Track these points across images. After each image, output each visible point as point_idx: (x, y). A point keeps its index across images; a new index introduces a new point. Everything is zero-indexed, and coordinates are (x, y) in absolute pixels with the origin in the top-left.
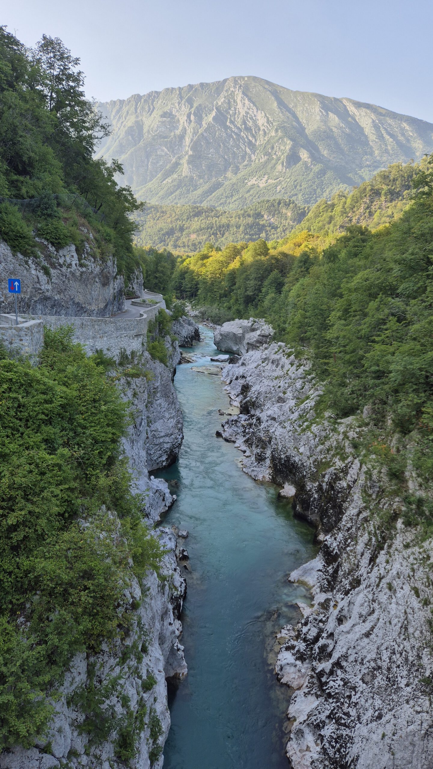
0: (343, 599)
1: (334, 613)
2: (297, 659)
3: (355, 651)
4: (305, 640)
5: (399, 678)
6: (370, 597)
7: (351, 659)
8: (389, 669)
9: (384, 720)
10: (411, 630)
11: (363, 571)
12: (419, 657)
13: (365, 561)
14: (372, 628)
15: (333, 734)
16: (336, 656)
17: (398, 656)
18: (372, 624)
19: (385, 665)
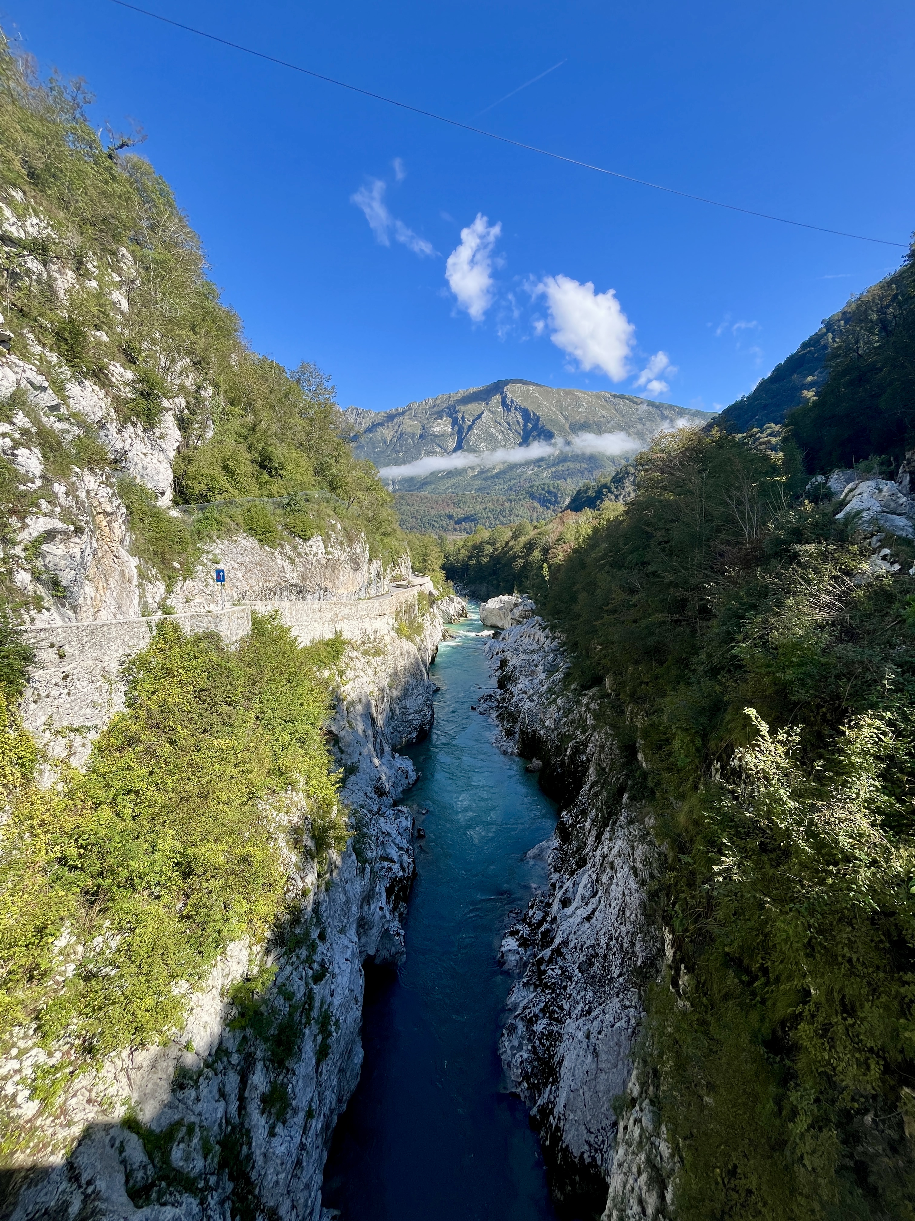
0: (568, 879)
1: (559, 894)
2: (519, 946)
3: (575, 937)
4: (530, 925)
5: (614, 967)
6: (594, 877)
7: (572, 945)
8: (605, 957)
9: (594, 1014)
10: (627, 914)
11: (589, 849)
12: (633, 944)
13: (591, 840)
14: (594, 911)
15: (544, 1031)
16: (557, 941)
17: (615, 941)
18: (594, 906)
19: (601, 952)
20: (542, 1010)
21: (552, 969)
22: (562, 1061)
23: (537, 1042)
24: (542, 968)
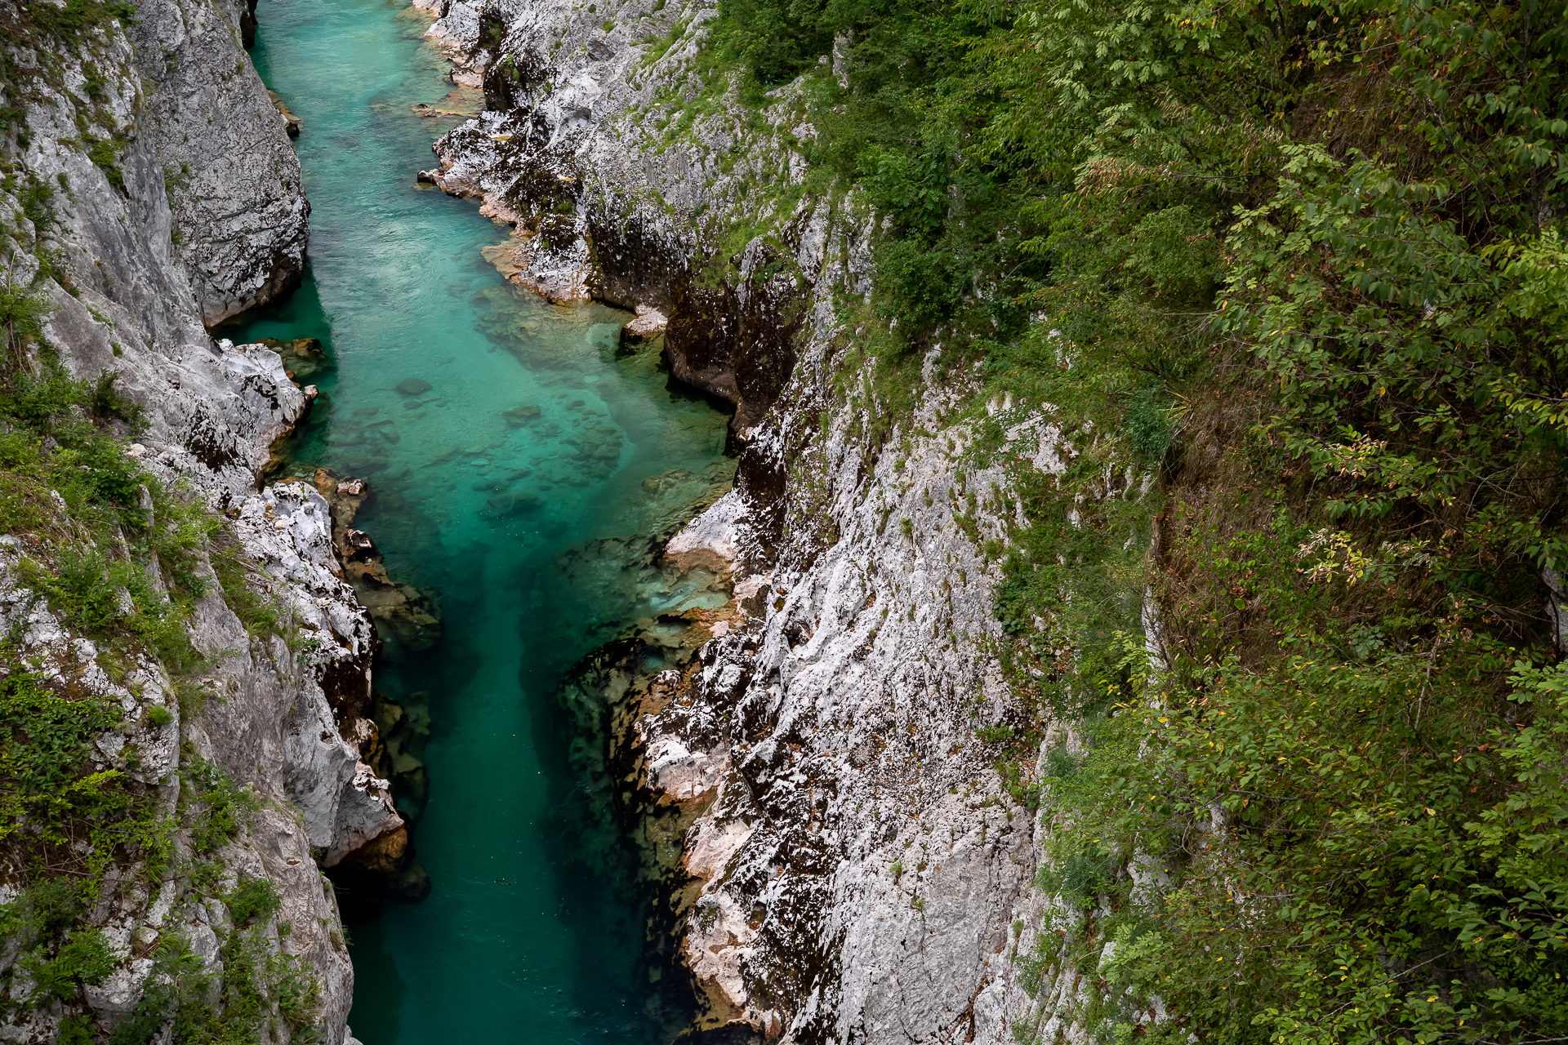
0: (797, 581)
1: (778, 619)
2: (692, 748)
3: (831, 699)
4: (711, 698)
5: (935, 739)
6: (864, 562)
8: (911, 725)
9: (901, 838)
10: (959, 625)
11: (844, 501)
12: (977, 682)
13: (847, 479)
14: (872, 636)
15: (787, 897)
16: (787, 719)
17: (931, 688)
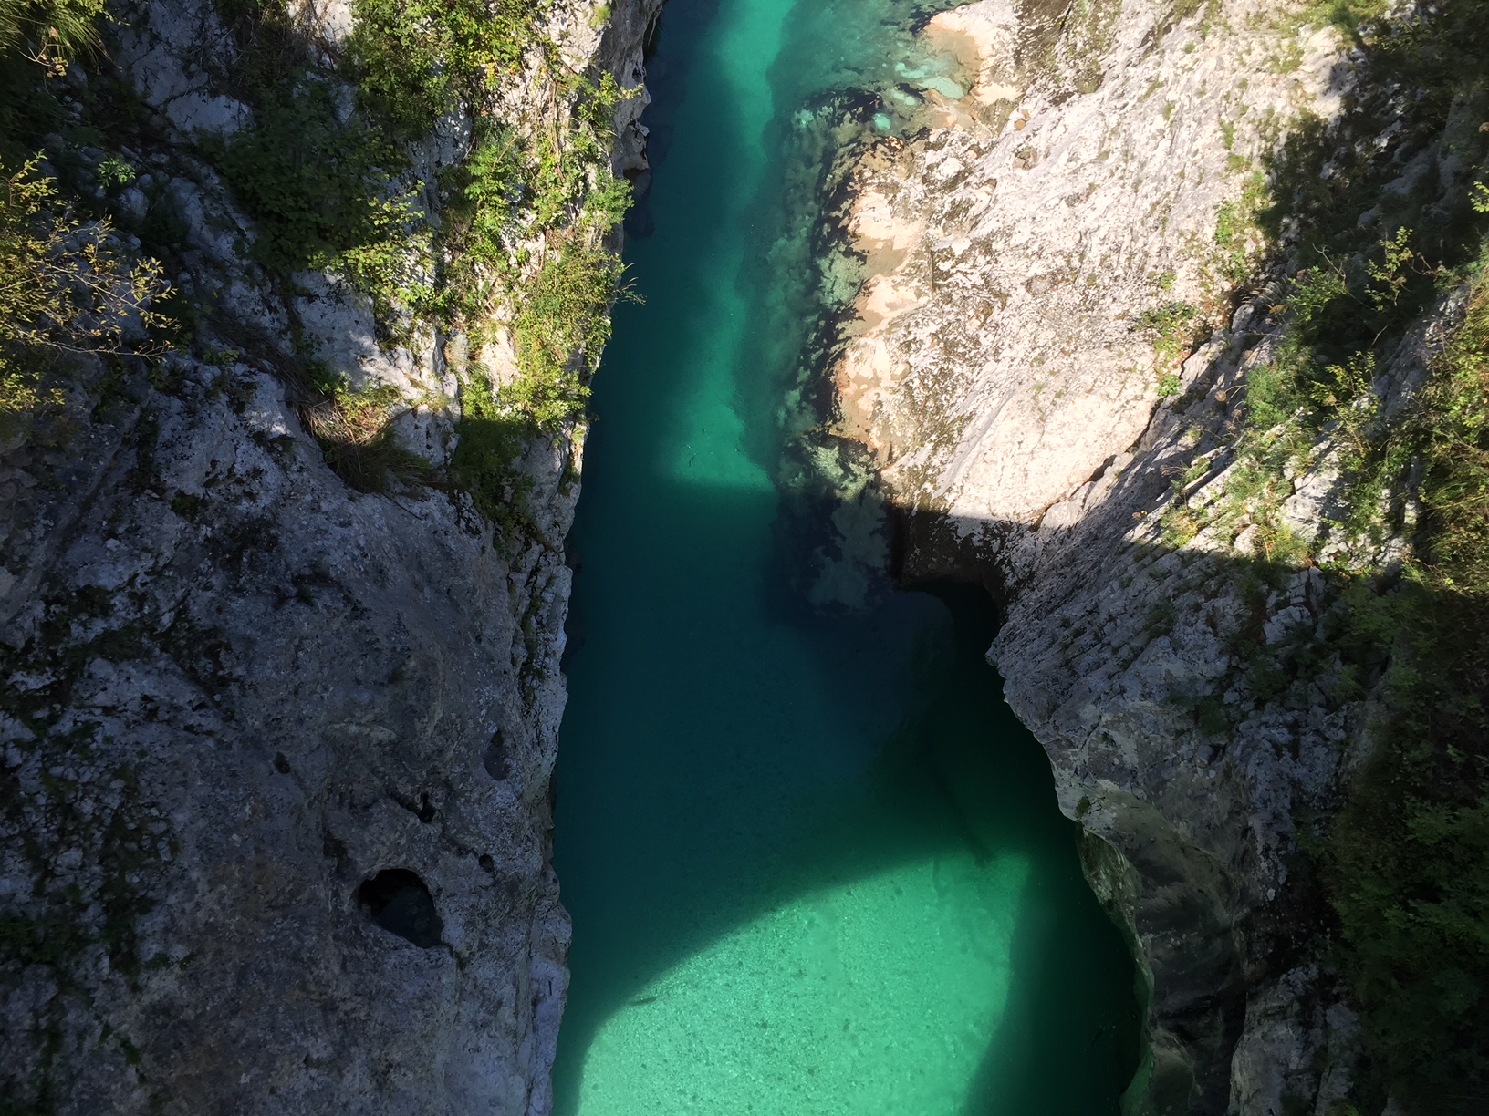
0: (1045, 110)
1: (1014, 137)
2: (895, 215)
3: (1031, 227)
4: (926, 179)
7: (1019, 240)
9: (1049, 365)
11: (1119, 55)
13: (1134, 34)
14: (1091, 190)
15: (933, 367)
16: (986, 227)
18: (1093, 181)
19: (1087, 269)
20: (934, 335)
21: (965, 274)
22: (970, 418)
23: (917, 382)
24: (944, 266)
